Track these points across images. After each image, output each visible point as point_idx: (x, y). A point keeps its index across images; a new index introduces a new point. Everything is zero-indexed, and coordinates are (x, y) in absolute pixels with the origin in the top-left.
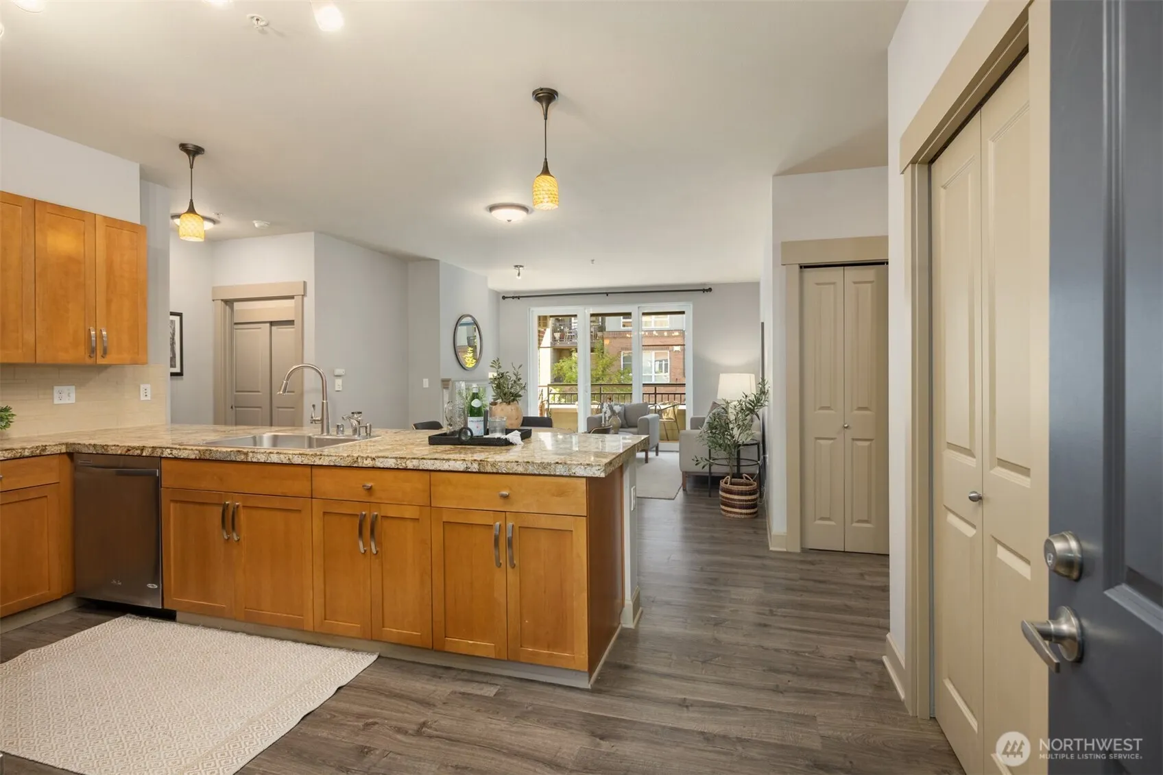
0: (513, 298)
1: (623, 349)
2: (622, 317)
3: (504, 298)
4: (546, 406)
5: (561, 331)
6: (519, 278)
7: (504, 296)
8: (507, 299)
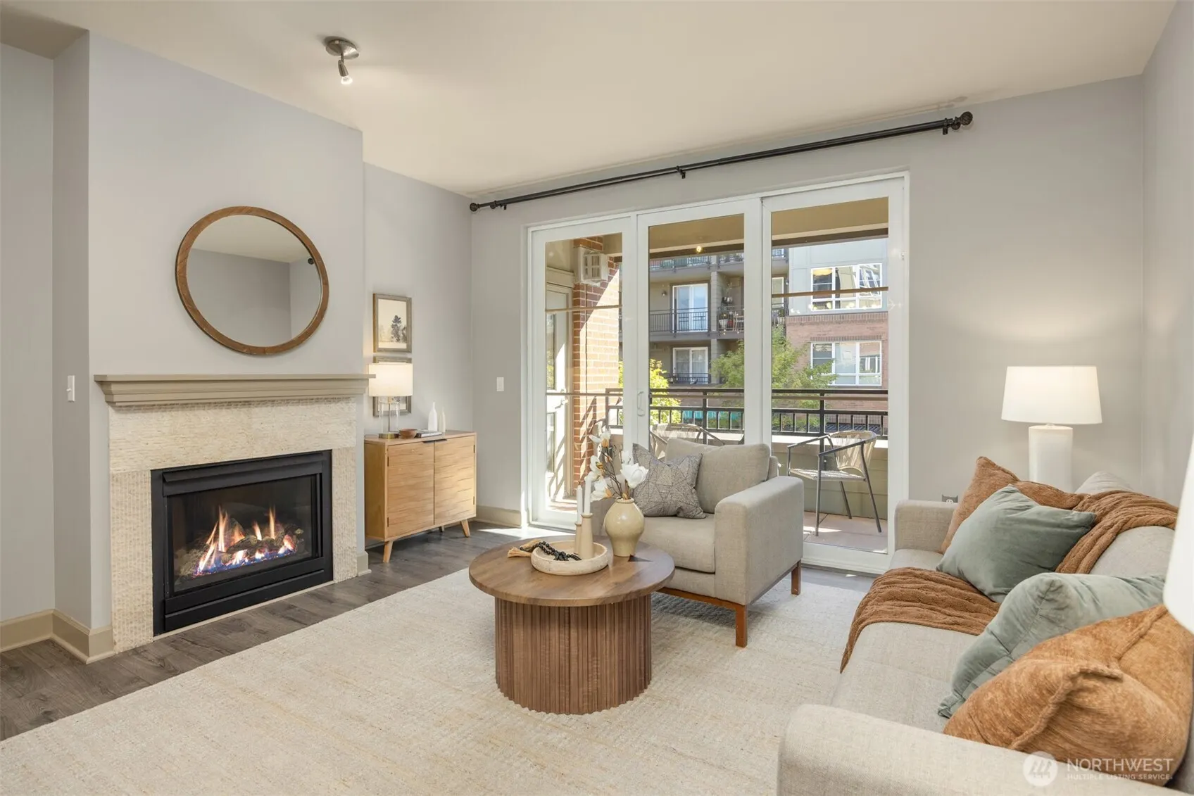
0: (494, 205)
1: (813, 339)
2: (812, 296)
3: (474, 207)
5: (730, 317)
6: (348, 82)
7: (473, 204)
8: (481, 208)
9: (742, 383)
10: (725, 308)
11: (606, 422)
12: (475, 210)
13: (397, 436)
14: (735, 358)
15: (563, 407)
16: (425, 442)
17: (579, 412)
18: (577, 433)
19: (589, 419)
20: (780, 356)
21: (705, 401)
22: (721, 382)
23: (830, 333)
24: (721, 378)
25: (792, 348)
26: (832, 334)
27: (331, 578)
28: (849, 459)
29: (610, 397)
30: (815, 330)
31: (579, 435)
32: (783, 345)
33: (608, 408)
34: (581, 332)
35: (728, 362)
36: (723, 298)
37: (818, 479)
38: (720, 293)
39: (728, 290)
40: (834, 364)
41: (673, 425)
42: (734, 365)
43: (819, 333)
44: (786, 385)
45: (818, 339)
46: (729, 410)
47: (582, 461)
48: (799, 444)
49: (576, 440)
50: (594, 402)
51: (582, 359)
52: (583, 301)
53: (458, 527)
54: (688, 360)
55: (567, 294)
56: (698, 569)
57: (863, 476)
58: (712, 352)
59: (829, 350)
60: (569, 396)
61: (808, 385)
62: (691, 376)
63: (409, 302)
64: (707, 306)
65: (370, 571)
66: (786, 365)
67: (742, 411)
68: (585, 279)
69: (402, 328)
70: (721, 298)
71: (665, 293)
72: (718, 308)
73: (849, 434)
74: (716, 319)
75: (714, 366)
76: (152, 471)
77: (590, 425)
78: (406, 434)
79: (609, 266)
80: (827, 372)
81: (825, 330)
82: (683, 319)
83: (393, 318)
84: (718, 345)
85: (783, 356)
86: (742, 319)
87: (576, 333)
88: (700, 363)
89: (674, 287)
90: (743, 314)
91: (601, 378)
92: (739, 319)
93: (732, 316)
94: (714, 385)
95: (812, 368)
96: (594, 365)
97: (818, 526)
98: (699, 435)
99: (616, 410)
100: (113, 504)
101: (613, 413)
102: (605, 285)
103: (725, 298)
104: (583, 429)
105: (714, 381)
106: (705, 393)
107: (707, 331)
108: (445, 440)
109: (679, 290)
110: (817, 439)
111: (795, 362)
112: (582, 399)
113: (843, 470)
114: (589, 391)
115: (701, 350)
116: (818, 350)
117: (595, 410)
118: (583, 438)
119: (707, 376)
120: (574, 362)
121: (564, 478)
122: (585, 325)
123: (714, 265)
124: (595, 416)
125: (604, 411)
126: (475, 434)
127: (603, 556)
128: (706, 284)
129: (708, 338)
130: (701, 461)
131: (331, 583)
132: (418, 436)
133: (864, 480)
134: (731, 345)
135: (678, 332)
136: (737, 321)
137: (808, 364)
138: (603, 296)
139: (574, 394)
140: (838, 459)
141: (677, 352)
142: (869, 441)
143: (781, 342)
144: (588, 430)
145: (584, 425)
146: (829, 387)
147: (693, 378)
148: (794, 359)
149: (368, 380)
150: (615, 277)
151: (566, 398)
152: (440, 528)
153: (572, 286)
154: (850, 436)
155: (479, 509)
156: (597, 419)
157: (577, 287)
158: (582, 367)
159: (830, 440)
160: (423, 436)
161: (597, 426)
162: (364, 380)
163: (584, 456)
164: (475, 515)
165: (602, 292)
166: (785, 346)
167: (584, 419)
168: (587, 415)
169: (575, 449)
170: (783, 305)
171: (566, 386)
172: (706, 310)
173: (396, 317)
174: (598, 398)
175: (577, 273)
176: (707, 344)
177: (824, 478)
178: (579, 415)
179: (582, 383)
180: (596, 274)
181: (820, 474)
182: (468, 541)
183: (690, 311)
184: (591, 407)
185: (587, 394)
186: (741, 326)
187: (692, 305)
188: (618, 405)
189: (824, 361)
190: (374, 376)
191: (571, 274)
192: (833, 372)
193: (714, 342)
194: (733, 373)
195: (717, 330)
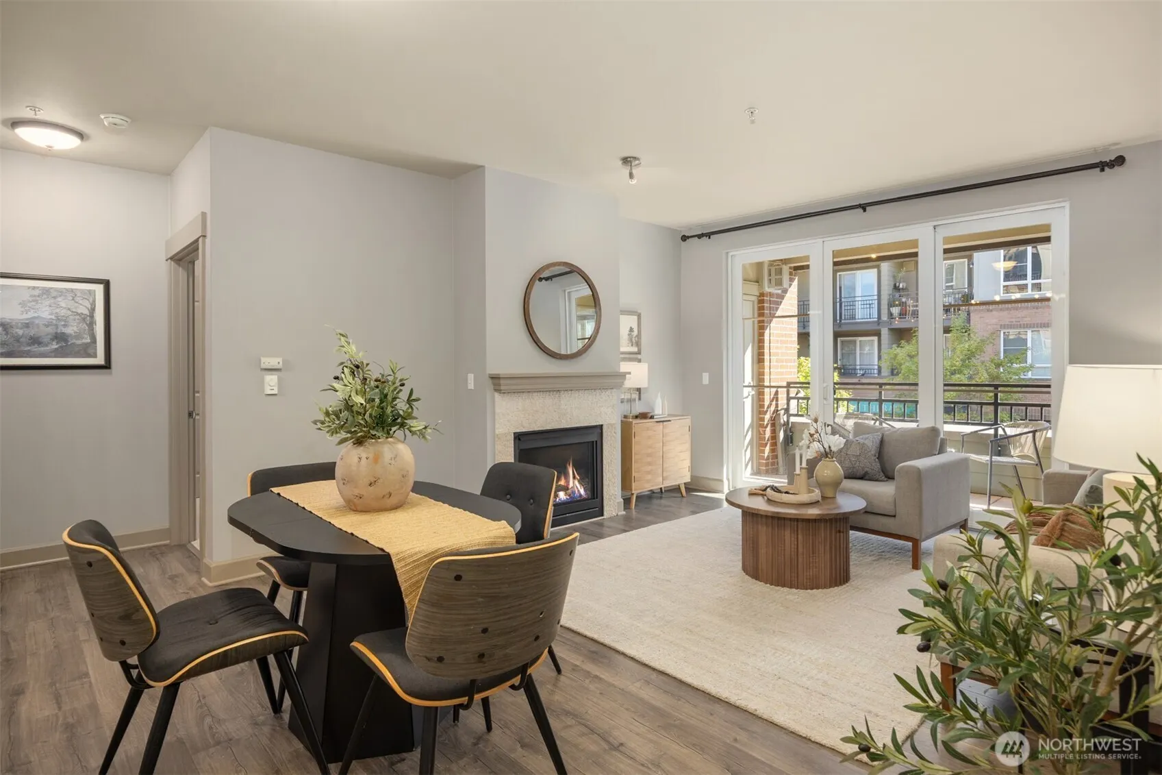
0: (700, 236)
1: (1003, 326)
2: (1002, 279)
3: (684, 238)
4: (784, 418)
5: (903, 304)
6: (634, 182)
7: (684, 236)
8: (690, 239)
9: (916, 374)
10: (897, 295)
11: (787, 410)
12: (685, 240)
13: (637, 417)
14: (908, 348)
15: (750, 398)
16: (657, 422)
17: (764, 402)
18: (763, 419)
19: (773, 408)
20: (962, 346)
21: (880, 393)
22: (892, 374)
23: (1025, 319)
24: (892, 371)
25: (977, 337)
26: (1027, 320)
27: (602, 515)
28: (1022, 446)
29: (791, 390)
30: (1004, 316)
31: (764, 421)
32: (966, 334)
33: (789, 399)
34: (765, 334)
35: (902, 352)
36: (895, 285)
37: (989, 463)
38: (892, 279)
39: (900, 275)
40: (1029, 353)
41: (850, 414)
42: (909, 356)
43: (1012, 320)
44: (970, 378)
45: (1011, 326)
46: (905, 402)
47: (766, 444)
48: (972, 433)
49: (762, 426)
50: (777, 393)
51: (766, 357)
52: (767, 307)
53: (676, 489)
54: (855, 350)
55: (753, 302)
56: (882, 513)
57: (1035, 461)
58: (882, 342)
59: (1024, 337)
60: (755, 389)
61: (998, 377)
62: (858, 367)
63: (639, 316)
64: (876, 293)
65: (624, 513)
66: (970, 355)
67: (916, 402)
68: (769, 287)
69: (634, 336)
70: (892, 283)
72: (890, 295)
73: (1023, 424)
74: (886, 307)
75: (884, 356)
76: (514, 433)
77: (773, 414)
78: (643, 416)
79: (790, 275)
80: (1020, 362)
81: (1019, 316)
82: (849, 308)
83: (628, 329)
84: (889, 334)
85: (967, 346)
86: (917, 306)
87: (761, 335)
88: (868, 353)
89: (838, 274)
90: (917, 301)
91: (782, 373)
92: (914, 306)
93: (906, 303)
94: (885, 377)
95: (1002, 358)
96: (777, 362)
97: (989, 504)
98: (875, 423)
99: (796, 401)
100: (497, 452)
101: (793, 403)
102: (785, 291)
103: (897, 284)
104: (767, 417)
105: (885, 372)
106: (881, 387)
107: (876, 320)
108: (669, 421)
109: (845, 277)
110: (991, 428)
111: (981, 352)
112: (767, 390)
113: (1016, 456)
114: (773, 384)
115: (869, 341)
116: (1011, 337)
117: (777, 400)
118: (767, 425)
119: (876, 367)
120: (759, 359)
121: (751, 458)
122: (768, 328)
124: (777, 405)
125: (785, 402)
126: (689, 417)
127: (816, 495)
128: (876, 270)
129: (877, 328)
130: (882, 438)
131: (602, 518)
132: (652, 417)
133: (1037, 465)
134: (902, 335)
135: (843, 321)
136: (911, 309)
137: (998, 354)
138: (784, 301)
139: (759, 386)
140: (1011, 447)
141: (842, 342)
142: (1040, 430)
143: (964, 331)
144: (771, 417)
145: (768, 413)
146: (1023, 379)
147: (860, 369)
148: (979, 349)
149: (625, 376)
150: (793, 284)
151: (753, 389)
152: (661, 489)
153: (758, 295)
154: (1023, 426)
155: (692, 477)
156: (779, 409)
157: (762, 295)
158: (767, 363)
159: (1004, 430)
160: (655, 417)
161: (779, 414)
162: (623, 376)
163: (768, 440)
164: (690, 481)
165: (782, 297)
166: (969, 334)
167: (768, 408)
168: (771, 404)
169: (760, 434)
170: (966, 290)
171: (753, 380)
172: (876, 297)
173: (631, 328)
174: (779, 390)
175: (762, 282)
176: (878, 334)
177: (995, 461)
178: (764, 405)
179: (766, 377)
180: (779, 283)
181: (991, 458)
182: (684, 500)
183: (857, 299)
184: (773, 398)
185: (770, 387)
186: (915, 314)
187: (859, 292)
188: (798, 396)
189: (1017, 350)
190: (630, 373)
191: (757, 284)
192: (1029, 361)
193: (885, 332)
194: (907, 364)
195: (888, 318)
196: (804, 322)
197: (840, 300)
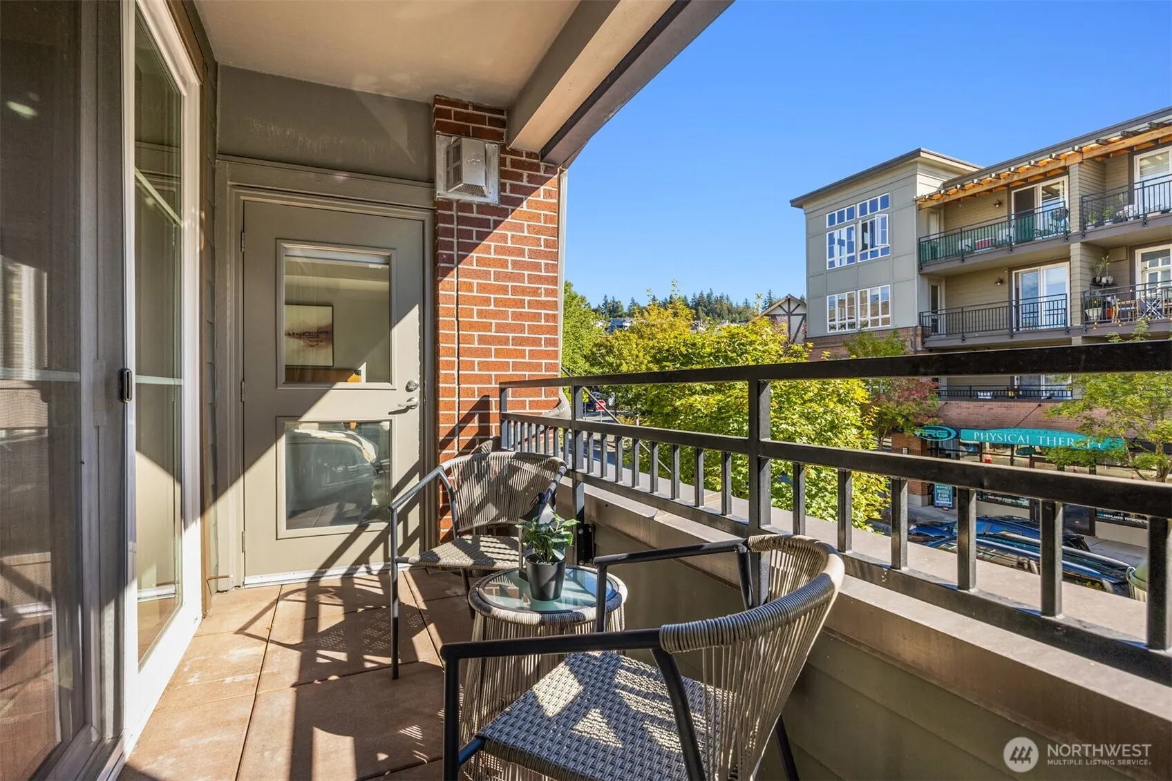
10: (1097, 293)
36: (1095, 278)
38: (1088, 272)
39: (1103, 266)
55: (423, 221)
62: (1043, 388)
64: (1066, 291)
68: (447, 189)
70: (1090, 278)
71: (1001, 281)
72: (1086, 292)
74: (1081, 309)
82: (1029, 312)
86: (1130, 308)
89: (1014, 272)
92: (1125, 308)
93: (1112, 302)
103: (1098, 279)
107: (1066, 326)
109: (1025, 278)
123: (1077, 234)
128: (1066, 263)
129: (1069, 336)
135: (1021, 329)
136: (1121, 311)
147: (1046, 391)
153: (432, 207)
172: (1066, 297)
175: (436, 182)
183: (1040, 300)
187: (1043, 291)
191: (428, 185)
193: (1078, 341)
195: (1082, 324)
196: (963, 333)
197: (1017, 303)
